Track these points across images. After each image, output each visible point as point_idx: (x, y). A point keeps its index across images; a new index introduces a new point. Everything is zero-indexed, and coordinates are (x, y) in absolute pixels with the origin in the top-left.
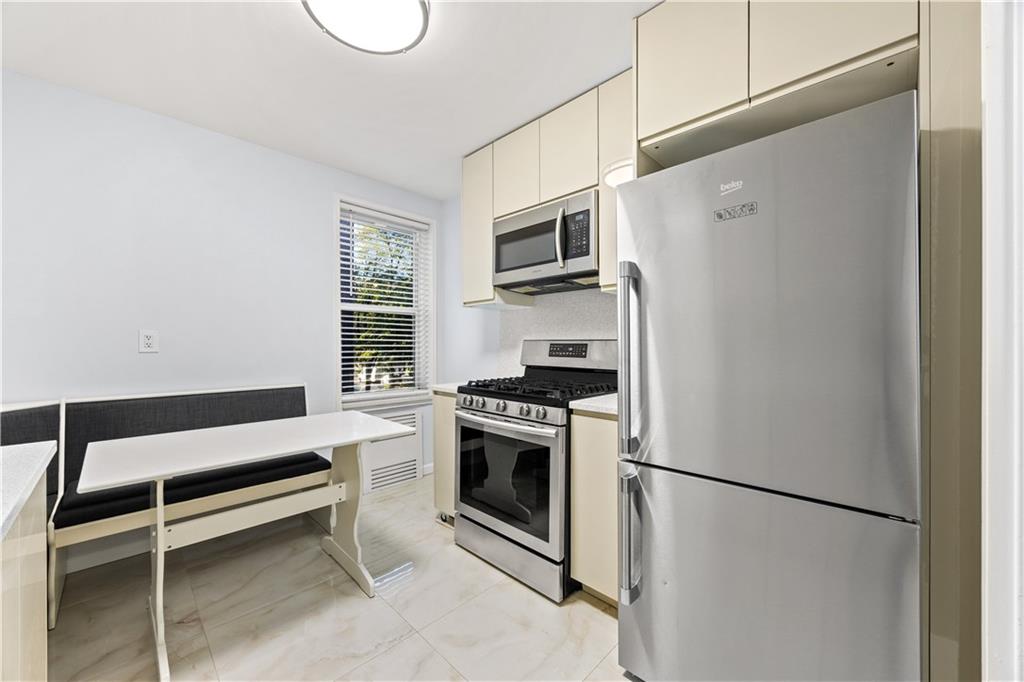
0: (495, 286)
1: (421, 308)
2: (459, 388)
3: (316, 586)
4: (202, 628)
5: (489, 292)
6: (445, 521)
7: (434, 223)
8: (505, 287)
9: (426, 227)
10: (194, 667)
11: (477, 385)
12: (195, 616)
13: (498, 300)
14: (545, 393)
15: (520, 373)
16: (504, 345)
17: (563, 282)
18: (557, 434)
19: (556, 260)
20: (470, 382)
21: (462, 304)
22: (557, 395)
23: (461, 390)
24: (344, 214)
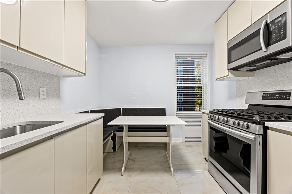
0: (229, 70)
1: (204, 84)
2: (209, 111)
3: (160, 165)
4: (134, 163)
5: (226, 73)
6: (207, 161)
7: (208, 53)
8: (234, 69)
9: (206, 55)
10: (129, 172)
11: (218, 111)
12: (134, 160)
13: (231, 75)
14: (252, 117)
15: (246, 107)
16: (239, 95)
17: (268, 59)
18: (255, 138)
19: (261, 49)
20: (214, 109)
21: (215, 80)
22: (257, 118)
23: (210, 112)
24: (177, 58)
